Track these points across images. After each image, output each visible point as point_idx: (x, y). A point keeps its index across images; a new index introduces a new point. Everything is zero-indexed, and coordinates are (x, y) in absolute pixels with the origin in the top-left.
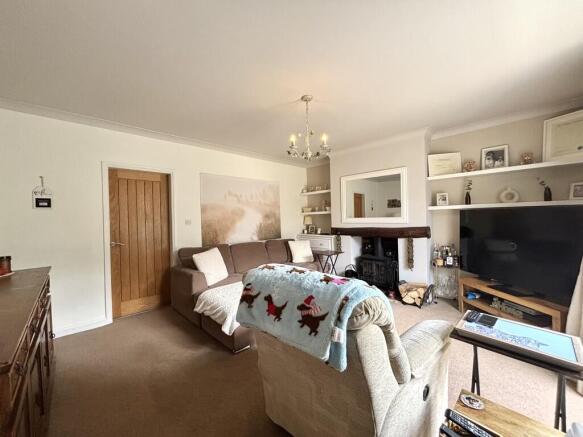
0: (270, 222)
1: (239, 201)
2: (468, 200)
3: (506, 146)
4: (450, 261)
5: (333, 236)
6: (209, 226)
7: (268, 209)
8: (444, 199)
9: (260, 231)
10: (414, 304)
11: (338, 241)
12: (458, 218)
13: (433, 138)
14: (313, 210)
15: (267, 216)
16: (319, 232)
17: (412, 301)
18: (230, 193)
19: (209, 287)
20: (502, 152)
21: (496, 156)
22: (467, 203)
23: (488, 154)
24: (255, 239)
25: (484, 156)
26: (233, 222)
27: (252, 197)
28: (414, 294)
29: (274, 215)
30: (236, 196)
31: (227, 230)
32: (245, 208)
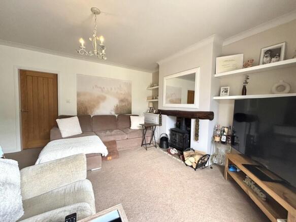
0: (124, 104)
1: (102, 91)
2: (244, 92)
3: (284, 44)
4: (224, 139)
5: (159, 115)
6: (82, 104)
7: (122, 97)
8: (226, 92)
9: (117, 109)
10: (192, 167)
11: (160, 118)
12: (233, 105)
13: (223, 45)
14: (153, 99)
15: (122, 101)
16: (154, 112)
17: (190, 164)
18: (96, 86)
19: (63, 138)
20: (279, 49)
21: (273, 54)
22: (243, 94)
23: (266, 53)
24: (113, 113)
25: (263, 54)
26: (98, 103)
27: (111, 89)
28: (192, 159)
29: (127, 100)
30: (100, 88)
31: (93, 107)
32: (107, 96)
